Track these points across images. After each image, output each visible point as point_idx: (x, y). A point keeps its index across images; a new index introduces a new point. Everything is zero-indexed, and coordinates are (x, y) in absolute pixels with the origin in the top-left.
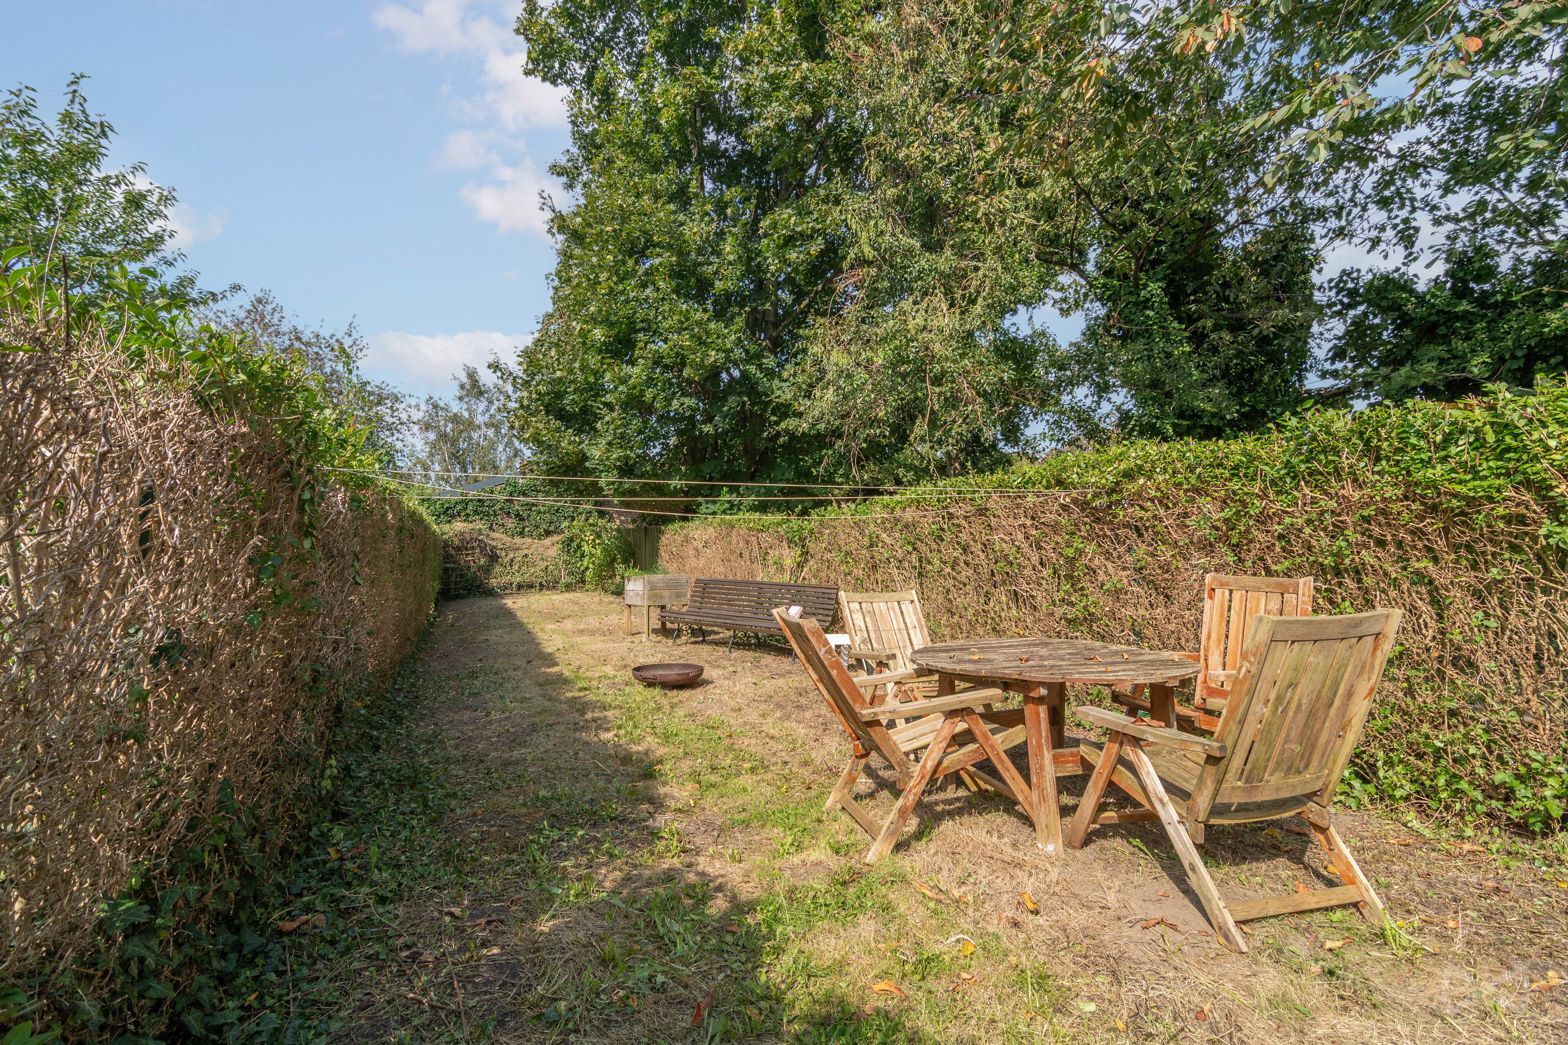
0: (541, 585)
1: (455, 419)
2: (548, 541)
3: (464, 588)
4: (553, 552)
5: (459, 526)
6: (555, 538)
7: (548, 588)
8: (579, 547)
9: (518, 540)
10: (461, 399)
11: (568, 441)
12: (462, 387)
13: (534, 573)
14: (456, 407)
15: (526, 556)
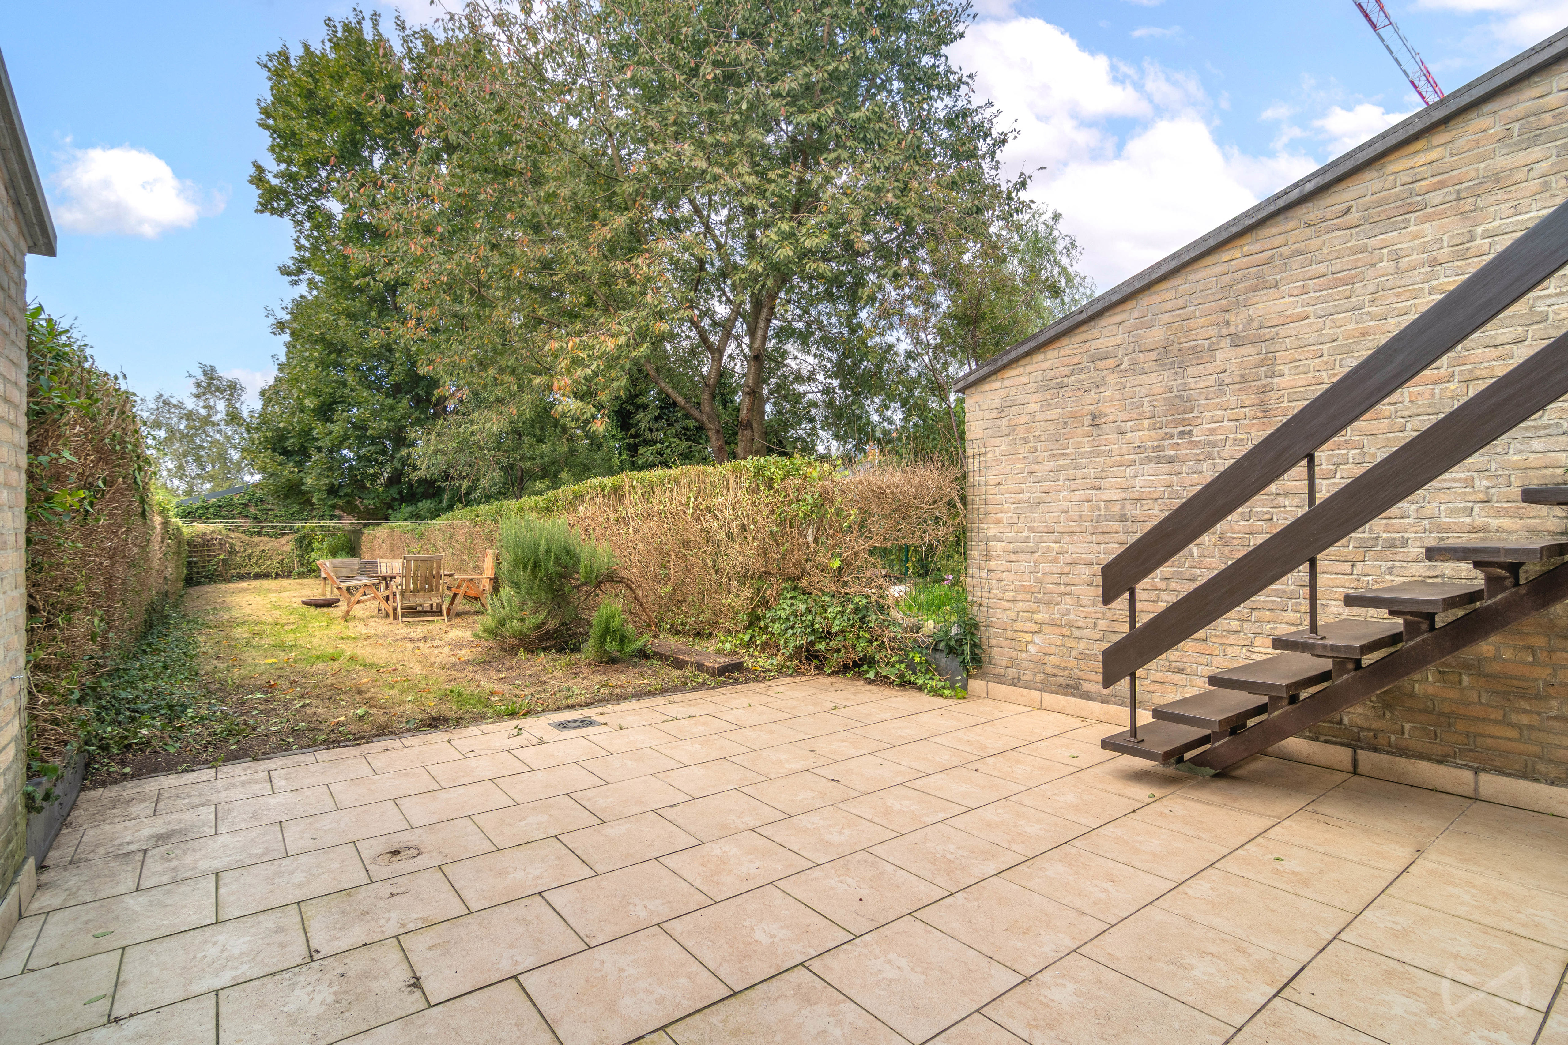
0: (277, 574)
1: (190, 416)
2: (283, 540)
3: (206, 577)
4: (288, 548)
5: (199, 527)
6: (290, 537)
7: (283, 577)
8: (310, 543)
9: (256, 539)
10: (198, 396)
11: (289, 471)
12: (198, 385)
13: (273, 564)
14: (190, 404)
15: (263, 551)
